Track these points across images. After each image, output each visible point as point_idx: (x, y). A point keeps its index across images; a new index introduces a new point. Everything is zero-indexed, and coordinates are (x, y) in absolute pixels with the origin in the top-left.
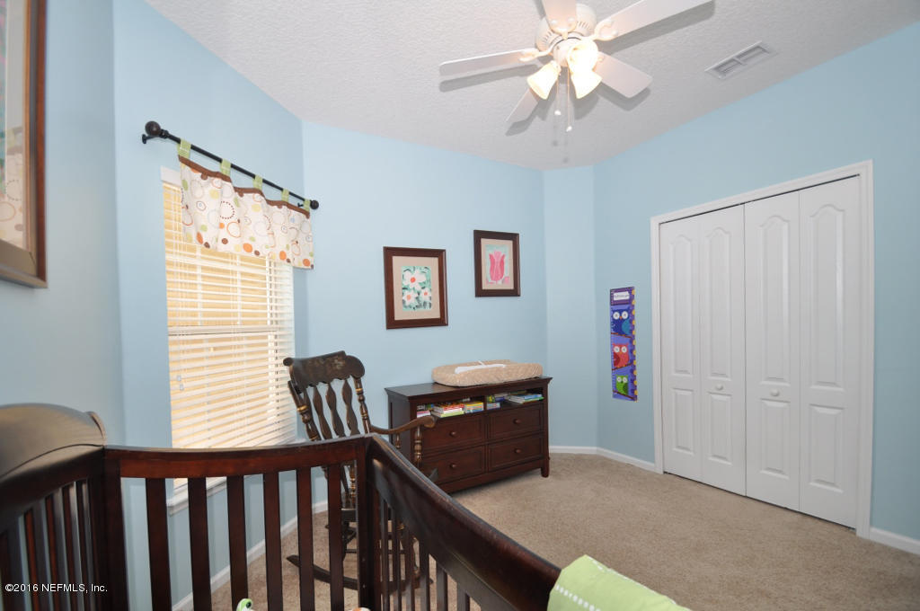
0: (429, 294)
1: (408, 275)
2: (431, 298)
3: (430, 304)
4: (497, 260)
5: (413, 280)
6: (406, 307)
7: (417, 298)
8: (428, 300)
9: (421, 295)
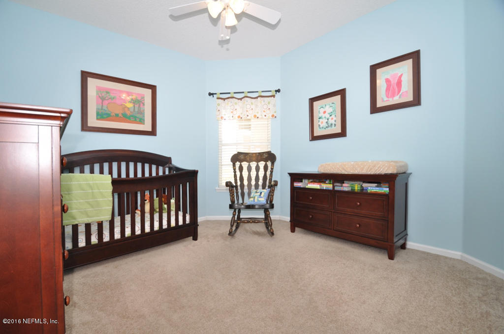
0: (335, 119)
1: (322, 110)
2: (335, 121)
3: (335, 125)
4: (394, 82)
5: (325, 112)
6: (320, 128)
7: (327, 122)
8: (334, 123)
9: (329, 120)
